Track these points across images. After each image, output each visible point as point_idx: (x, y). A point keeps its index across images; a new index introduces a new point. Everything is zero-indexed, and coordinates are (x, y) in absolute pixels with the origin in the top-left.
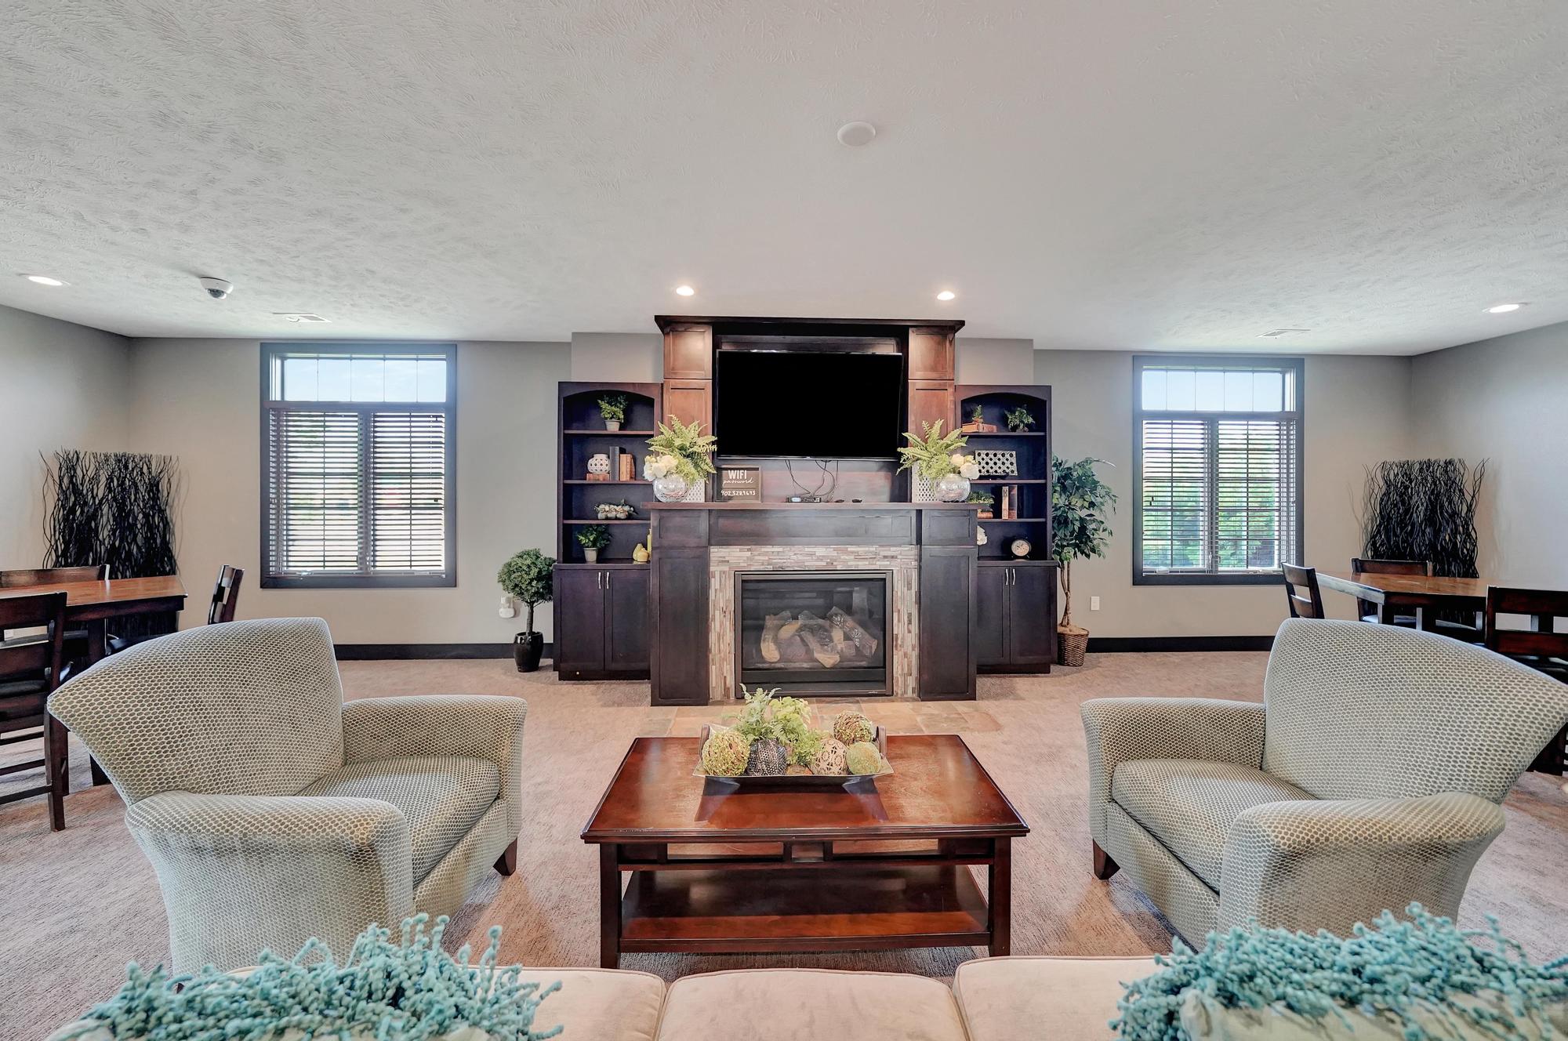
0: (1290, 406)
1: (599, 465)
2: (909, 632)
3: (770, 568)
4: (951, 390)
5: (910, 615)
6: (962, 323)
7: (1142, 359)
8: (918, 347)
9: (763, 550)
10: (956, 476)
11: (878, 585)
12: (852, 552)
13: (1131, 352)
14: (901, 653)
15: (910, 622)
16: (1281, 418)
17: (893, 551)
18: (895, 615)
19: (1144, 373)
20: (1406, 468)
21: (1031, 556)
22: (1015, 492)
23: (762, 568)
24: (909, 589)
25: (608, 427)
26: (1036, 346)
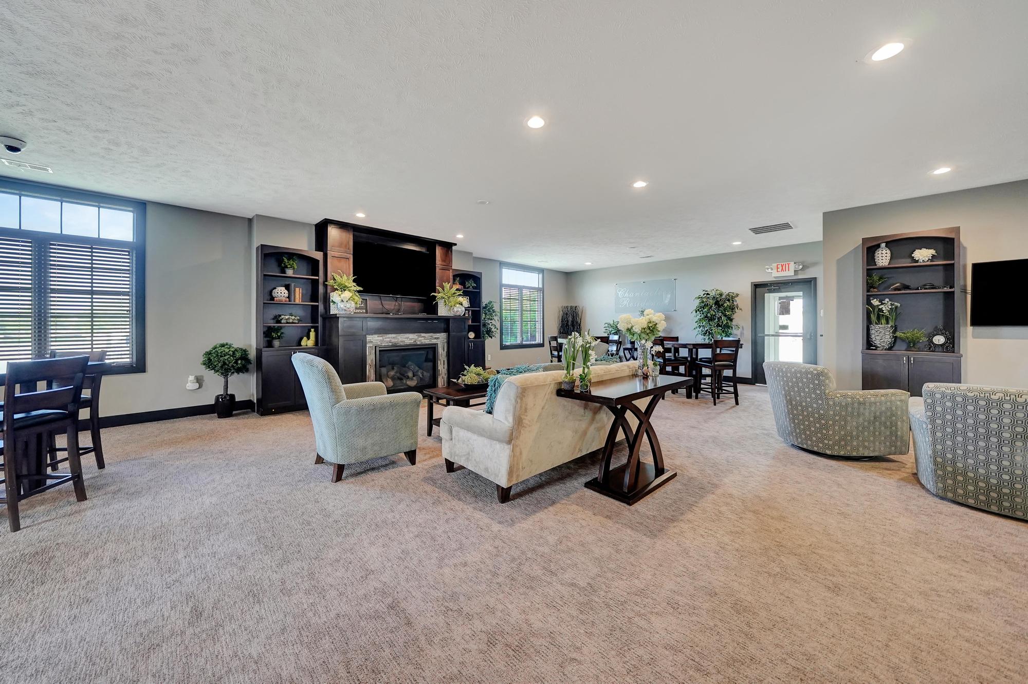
0: (541, 286)
1: (279, 293)
2: (444, 368)
3: (391, 344)
4: (451, 271)
5: (444, 361)
6: (456, 244)
7: (502, 264)
8: (439, 251)
9: (388, 336)
10: (461, 306)
11: (433, 349)
12: (423, 336)
13: (499, 261)
14: (441, 377)
15: (444, 364)
16: (538, 289)
17: (438, 335)
18: (439, 362)
19: (503, 269)
20: (567, 307)
21: (475, 338)
22: (470, 313)
23: (387, 344)
24: (444, 351)
25: (287, 273)
26: (474, 255)
